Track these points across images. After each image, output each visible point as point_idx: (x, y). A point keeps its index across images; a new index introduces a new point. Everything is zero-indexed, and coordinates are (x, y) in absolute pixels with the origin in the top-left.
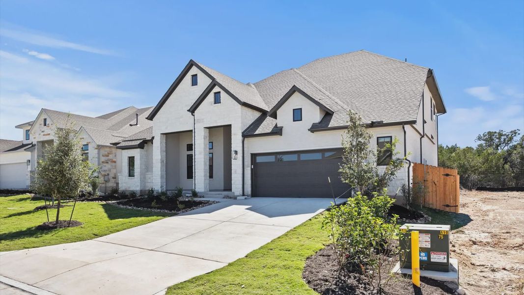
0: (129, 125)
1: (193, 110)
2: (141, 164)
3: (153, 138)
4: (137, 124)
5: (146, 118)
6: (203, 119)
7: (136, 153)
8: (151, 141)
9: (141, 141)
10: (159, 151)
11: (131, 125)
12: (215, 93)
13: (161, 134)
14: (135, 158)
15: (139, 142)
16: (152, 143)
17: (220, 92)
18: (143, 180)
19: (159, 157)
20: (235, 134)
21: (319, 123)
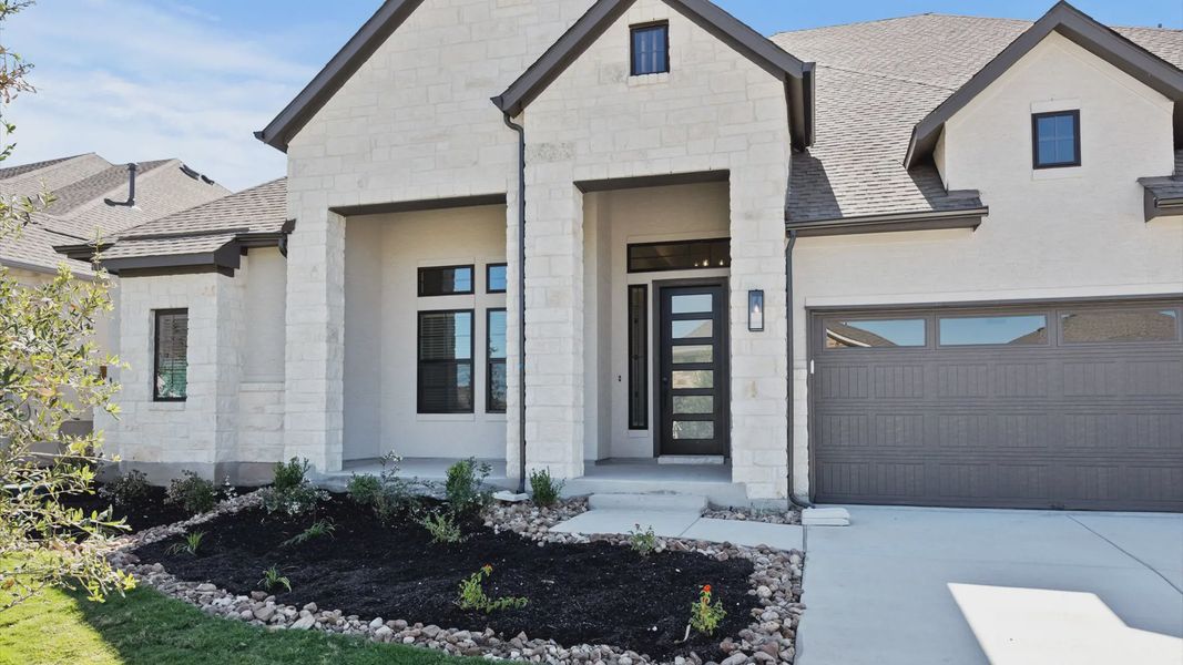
0: (100, 200)
1: (513, 105)
2: (220, 345)
3: (289, 226)
4: (130, 203)
5: (261, 135)
6: (572, 145)
7: (199, 294)
8: (279, 240)
9: (228, 238)
10: (323, 286)
11: (108, 202)
12: (635, 29)
13: (334, 210)
14: (190, 315)
15: (214, 244)
16: (284, 252)
17: (663, 25)
18: (229, 416)
19: (322, 315)
20: (748, 216)
21: (1171, 178)
